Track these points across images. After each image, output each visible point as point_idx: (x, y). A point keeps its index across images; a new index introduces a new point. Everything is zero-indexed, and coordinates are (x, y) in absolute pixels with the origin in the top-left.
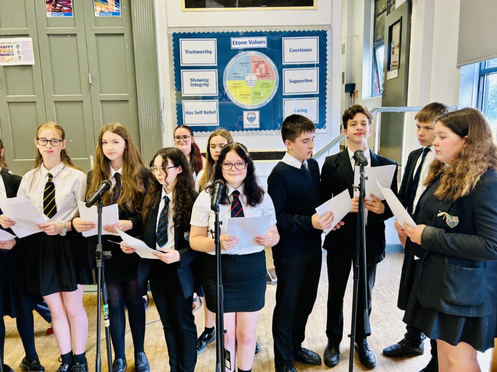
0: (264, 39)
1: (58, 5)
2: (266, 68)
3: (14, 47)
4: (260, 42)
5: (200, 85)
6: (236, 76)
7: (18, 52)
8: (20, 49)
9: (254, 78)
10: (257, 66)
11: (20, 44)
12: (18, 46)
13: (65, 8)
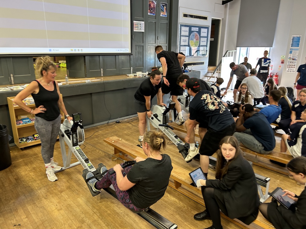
0: (198, 28)
1: (152, 11)
2: (198, 37)
3: (139, 25)
4: (197, 29)
5: (184, 42)
6: (192, 40)
7: (140, 26)
8: (141, 26)
9: (195, 40)
10: (196, 36)
11: (141, 24)
12: (140, 24)
13: (153, 12)
